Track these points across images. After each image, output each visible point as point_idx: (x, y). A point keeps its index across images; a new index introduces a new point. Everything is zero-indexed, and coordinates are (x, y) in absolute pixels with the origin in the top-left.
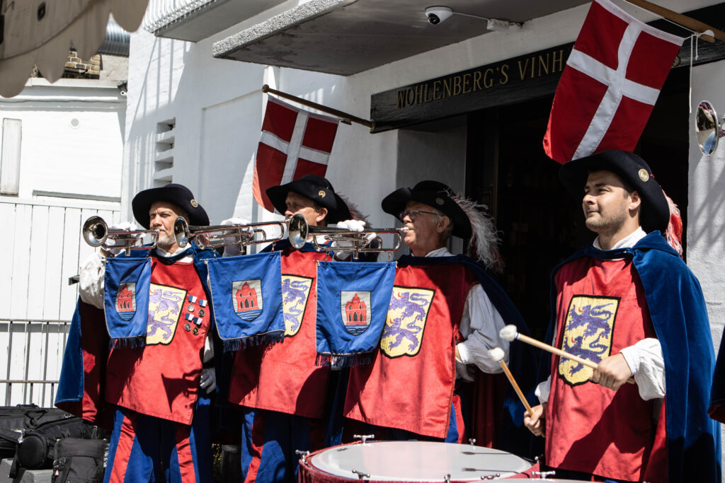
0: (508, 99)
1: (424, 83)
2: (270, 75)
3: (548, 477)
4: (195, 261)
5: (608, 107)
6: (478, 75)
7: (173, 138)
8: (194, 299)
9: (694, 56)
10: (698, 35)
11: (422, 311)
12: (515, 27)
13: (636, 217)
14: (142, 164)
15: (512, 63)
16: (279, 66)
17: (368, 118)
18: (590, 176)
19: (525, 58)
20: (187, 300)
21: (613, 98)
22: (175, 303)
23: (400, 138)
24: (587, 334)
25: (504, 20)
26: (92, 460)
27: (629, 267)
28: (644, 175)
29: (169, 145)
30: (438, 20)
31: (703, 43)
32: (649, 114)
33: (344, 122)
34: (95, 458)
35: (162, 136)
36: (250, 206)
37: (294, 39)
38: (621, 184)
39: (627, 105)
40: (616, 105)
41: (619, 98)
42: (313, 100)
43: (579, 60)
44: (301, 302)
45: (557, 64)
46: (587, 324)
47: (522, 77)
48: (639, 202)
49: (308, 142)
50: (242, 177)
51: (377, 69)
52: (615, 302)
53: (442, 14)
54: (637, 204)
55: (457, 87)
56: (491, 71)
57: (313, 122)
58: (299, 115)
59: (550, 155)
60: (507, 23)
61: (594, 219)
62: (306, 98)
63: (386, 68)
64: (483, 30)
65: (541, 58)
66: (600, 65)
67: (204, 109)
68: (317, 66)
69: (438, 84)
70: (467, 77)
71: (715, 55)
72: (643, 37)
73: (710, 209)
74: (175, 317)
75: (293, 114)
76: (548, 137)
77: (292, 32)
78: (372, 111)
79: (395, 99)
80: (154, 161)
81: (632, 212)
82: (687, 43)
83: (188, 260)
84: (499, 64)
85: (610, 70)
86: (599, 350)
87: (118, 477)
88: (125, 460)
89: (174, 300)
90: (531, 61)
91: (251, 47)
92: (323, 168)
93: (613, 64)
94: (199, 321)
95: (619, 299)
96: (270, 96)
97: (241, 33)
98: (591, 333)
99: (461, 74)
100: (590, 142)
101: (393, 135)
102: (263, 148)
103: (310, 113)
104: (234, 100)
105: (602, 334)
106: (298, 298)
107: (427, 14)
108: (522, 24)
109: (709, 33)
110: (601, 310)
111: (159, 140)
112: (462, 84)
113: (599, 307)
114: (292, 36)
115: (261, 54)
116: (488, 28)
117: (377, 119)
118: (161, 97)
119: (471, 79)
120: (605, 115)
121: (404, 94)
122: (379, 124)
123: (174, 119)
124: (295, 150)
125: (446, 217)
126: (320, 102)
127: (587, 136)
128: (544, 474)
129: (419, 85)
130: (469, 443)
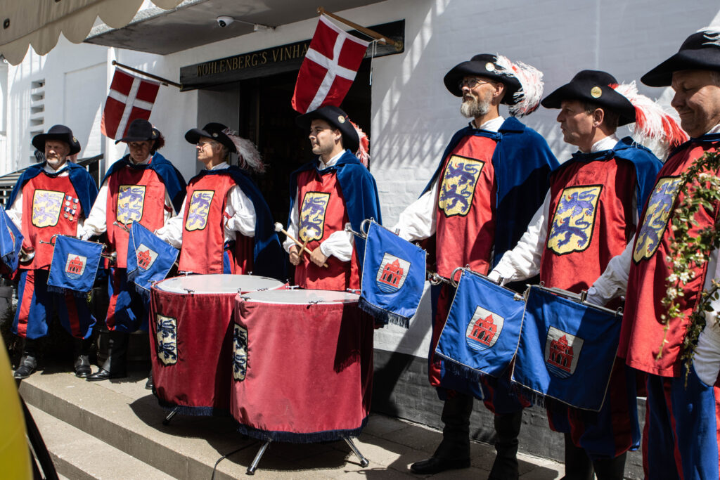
0: (266, 72)
1: (214, 61)
2: (112, 53)
3: (295, 288)
4: (70, 175)
5: (328, 81)
6: (248, 58)
7: (43, 93)
8: (70, 198)
9: (374, 52)
10: (377, 41)
11: (207, 203)
12: (270, 30)
13: (339, 143)
14: (21, 109)
15: (269, 51)
16: (118, 47)
17: (178, 82)
18: (313, 122)
19: (277, 49)
20: (65, 199)
21: (331, 76)
22: (58, 201)
23: (199, 95)
24: (312, 213)
25: (264, 25)
26: (4, 299)
27: (335, 176)
28: (341, 119)
29: (41, 97)
30: (225, 24)
31: (379, 45)
32: (350, 86)
33: (164, 84)
34: (6, 298)
35: (36, 91)
36: (100, 137)
37: (133, 32)
38: (329, 127)
39: (338, 80)
40: (332, 80)
41: (334, 76)
42: (140, 69)
43: (312, 54)
44: (140, 201)
45: (296, 53)
46: (311, 208)
47: (275, 60)
48: (340, 135)
49: (140, 96)
50: (94, 118)
51: (184, 51)
52: (328, 196)
53: (227, 20)
54: (339, 136)
55: (235, 65)
56: (257, 55)
57: (144, 84)
58: (135, 79)
59: (295, 109)
60: (266, 27)
61: (316, 148)
62: (136, 68)
63: (190, 51)
64: (252, 31)
65: (286, 49)
66: (324, 57)
67: (66, 74)
68: (145, 49)
69: (223, 63)
70: (242, 59)
71: (386, 52)
72: (347, 41)
73: (381, 143)
74: (59, 210)
75: (131, 79)
76: (294, 98)
77: (132, 28)
78: (181, 77)
79: (196, 71)
80: (29, 106)
81: (337, 141)
82: (371, 45)
83: (65, 174)
84: (261, 52)
85: (329, 60)
86: (318, 222)
87: (25, 308)
88: (30, 298)
89: (57, 199)
90: (280, 50)
91: (104, 36)
92: (148, 113)
93: (331, 57)
94: (74, 212)
95: (330, 194)
96: (116, 68)
97: (98, 27)
98: (314, 213)
99: (237, 57)
100: (318, 101)
101: (195, 93)
102: (110, 100)
103: (142, 79)
104: (87, 68)
105: (320, 213)
106: (138, 199)
107: (218, 20)
108: (275, 28)
109: (383, 40)
110: (320, 200)
111: (33, 93)
112: (238, 63)
113: (318, 198)
114: (132, 30)
115: (110, 40)
116: (255, 29)
117: (185, 83)
118: (33, 64)
119: (244, 60)
120: (326, 86)
121: (202, 67)
122: (185, 86)
123: (44, 80)
124: (131, 101)
125: (220, 144)
126: (145, 71)
127: (315, 98)
128: (293, 287)
129: (211, 62)
130: (248, 274)
